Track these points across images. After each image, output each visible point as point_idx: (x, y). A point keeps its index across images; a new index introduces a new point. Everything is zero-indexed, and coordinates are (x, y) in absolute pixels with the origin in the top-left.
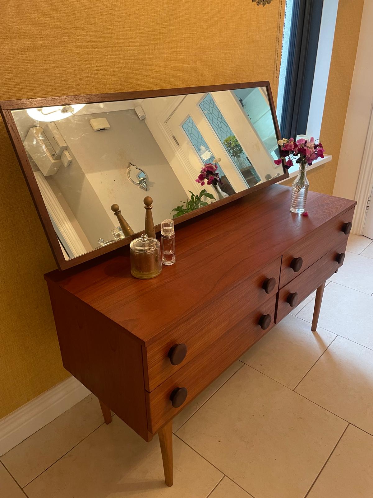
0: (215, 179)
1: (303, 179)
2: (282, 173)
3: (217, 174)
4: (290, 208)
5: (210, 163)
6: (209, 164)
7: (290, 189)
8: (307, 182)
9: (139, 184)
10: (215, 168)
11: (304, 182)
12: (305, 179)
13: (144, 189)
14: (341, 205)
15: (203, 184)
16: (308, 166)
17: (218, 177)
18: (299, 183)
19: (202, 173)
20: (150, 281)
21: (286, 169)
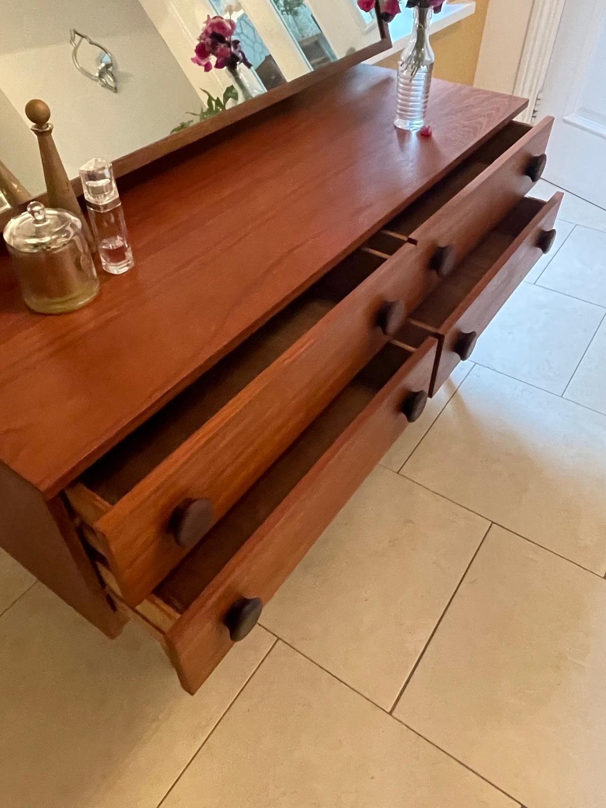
0: (231, 53)
1: (422, 46)
2: (376, 38)
3: (236, 43)
4: (394, 118)
5: (216, 15)
6: (215, 18)
7: (394, 74)
8: (429, 53)
9: (101, 76)
10: (229, 26)
11: (423, 56)
12: (425, 46)
13: (110, 88)
14: (498, 109)
15: (208, 68)
16: (433, 14)
17: (238, 50)
18: (413, 59)
19: (202, 41)
20: (71, 317)
21: (384, 22)
